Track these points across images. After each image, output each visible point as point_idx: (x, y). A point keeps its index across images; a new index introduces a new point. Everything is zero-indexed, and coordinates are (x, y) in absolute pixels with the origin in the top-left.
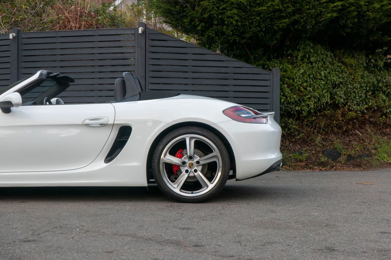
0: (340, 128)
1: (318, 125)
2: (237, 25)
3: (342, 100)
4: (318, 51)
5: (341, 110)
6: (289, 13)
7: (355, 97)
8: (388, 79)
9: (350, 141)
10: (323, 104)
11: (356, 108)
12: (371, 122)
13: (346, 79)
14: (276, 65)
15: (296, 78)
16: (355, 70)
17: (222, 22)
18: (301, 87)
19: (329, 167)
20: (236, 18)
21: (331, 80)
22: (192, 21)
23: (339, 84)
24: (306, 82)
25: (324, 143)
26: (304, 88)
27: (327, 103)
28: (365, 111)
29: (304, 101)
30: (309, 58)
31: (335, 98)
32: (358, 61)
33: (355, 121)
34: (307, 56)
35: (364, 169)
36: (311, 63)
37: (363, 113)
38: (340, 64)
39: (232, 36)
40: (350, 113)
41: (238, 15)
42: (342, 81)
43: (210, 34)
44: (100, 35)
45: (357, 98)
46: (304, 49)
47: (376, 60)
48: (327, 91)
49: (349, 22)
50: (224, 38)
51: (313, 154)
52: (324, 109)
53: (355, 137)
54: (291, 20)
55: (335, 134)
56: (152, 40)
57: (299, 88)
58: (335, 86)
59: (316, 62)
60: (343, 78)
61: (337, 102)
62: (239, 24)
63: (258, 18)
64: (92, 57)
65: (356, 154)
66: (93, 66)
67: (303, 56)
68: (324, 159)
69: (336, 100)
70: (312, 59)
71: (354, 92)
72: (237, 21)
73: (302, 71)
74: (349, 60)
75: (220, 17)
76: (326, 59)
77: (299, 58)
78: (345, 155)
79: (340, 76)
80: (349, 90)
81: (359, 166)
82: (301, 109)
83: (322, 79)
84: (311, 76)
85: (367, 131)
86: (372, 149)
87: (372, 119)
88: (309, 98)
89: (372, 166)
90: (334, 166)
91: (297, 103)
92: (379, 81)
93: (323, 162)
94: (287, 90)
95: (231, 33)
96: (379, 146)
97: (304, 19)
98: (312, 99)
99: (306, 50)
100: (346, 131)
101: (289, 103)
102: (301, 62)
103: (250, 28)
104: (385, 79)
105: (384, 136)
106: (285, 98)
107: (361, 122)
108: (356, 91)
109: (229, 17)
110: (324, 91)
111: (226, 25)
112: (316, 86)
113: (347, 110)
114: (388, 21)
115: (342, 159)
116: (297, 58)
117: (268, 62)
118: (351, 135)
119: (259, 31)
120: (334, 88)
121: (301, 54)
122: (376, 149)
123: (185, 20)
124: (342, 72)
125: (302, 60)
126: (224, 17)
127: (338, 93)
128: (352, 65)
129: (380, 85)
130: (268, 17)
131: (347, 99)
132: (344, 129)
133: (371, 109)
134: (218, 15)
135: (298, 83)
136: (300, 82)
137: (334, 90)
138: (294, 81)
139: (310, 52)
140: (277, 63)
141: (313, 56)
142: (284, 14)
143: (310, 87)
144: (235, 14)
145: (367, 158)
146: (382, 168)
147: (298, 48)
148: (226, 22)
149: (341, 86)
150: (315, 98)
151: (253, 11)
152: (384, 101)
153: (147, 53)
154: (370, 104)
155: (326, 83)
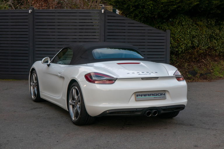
0: (195, 59)
1: (185, 58)
2: (151, 9)
3: (197, 44)
4: (186, 19)
5: (196, 49)
6: (177, 3)
7: (202, 42)
8: (217, 31)
9: (200, 65)
10: (188, 47)
11: (203, 48)
12: (209, 55)
13: (199, 33)
14: (165, 27)
15: (176, 34)
16: (203, 28)
17: (143, 7)
18: (178, 39)
19: (192, 80)
20: (152, 6)
21: (192, 34)
22: (128, 6)
23: (195, 36)
24: (180, 36)
25: (189, 67)
26: (180, 39)
27: (190, 46)
28: (207, 49)
29: (180, 46)
30: (182, 23)
31: (193, 43)
32: (203, 23)
33: (202, 55)
34: (181, 22)
35: (209, 81)
36: (183, 25)
37: (206, 50)
38: (196, 25)
39: (148, 13)
40: (200, 51)
41: (153, 4)
42: (197, 34)
43: (137, 13)
44: (80, 13)
45: (204, 43)
46: (179, 18)
47: (211, 21)
48: (190, 40)
49: (203, 6)
50: (143, 15)
51: (184, 73)
52: (188, 49)
53: (202, 63)
54: (177, 6)
55: (193, 62)
56: (108, 16)
57: (177, 39)
58: (194, 37)
59: (185, 25)
60: (197, 33)
61: (194, 45)
62: (152, 8)
63: (162, 6)
64: (75, 24)
65: (204, 72)
66: (76, 29)
67: (179, 22)
68: (189, 76)
69: (194, 44)
70: (183, 23)
71: (202, 40)
72: (151, 7)
73: (179, 30)
74: (200, 23)
75: (143, 5)
76: (189, 23)
77: (177, 23)
78: (199, 73)
79: (196, 32)
80: (200, 39)
81: (206, 79)
82: (178, 50)
83: (188, 34)
84: (183, 33)
85: (208, 60)
86: (211, 70)
87: (210, 53)
88: (182, 44)
89: (212, 79)
90: (195, 79)
91: (177, 47)
92: (212, 33)
93: (189, 77)
94: (172, 41)
95: (147, 13)
96: (214, 68)
97: (184, 5)
98: (184, 45)
99: (181, 19)
100: (198, 60)
101: (173, 47)
102: (177, 25)
103: (157, 10)
104: (216, 31)
105: (215, 62)
106: (171, 45)
107: (205, 55)
108: (203, 39)
109: (148, 5)
110: (189, 40)
111: (146, 9)
112: (185, 38)
113: (199, 49)
114: (221, 4)
115: (198, 75)
116: (176, 23)
117: (161, 25)
118: (201, 62)
119: (161, 11)
120: (193, 38)
121: (178, 21)
122: (212, 69)
123: (125, 6)
124: (197, 29)
125: (178, 24)
126: (145, 5)
127: (195, 41)
128: (201, 26)
129: (213, 35)
130: (167, 5)
131: (199, 44)
132: (198, 59)
133: (210, 48)
134: (142, 4)
135: (177, 36)
136: (178, 36)
137: (193, 39)
138: (175, 36)
139: (182, 20)
140: (166, 25)
141: (184, 22)
142: (174, 3)
143: (182, 38)
144: (151, 4)
145: (209, 75)
146: (217, 80)
147: (176, 17)
148: (146, 7)
149: (196, 37)
150: (185, 44)
151: (160, 2)
152: (215, 43)
153: (106, 23)
154: (209, 45)
155: (190, 36)
